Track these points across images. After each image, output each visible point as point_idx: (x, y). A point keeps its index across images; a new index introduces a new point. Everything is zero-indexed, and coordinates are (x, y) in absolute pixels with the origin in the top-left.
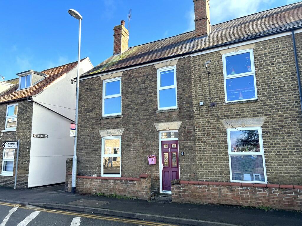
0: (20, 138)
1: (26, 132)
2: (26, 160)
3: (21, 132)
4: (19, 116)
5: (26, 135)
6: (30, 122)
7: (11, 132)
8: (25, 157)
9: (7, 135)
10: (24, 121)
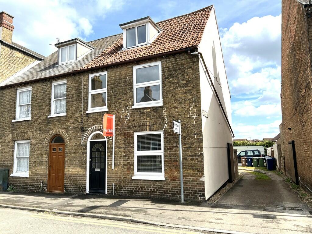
0: (174, 117)
1: (187, 107)
2: (195, 154)
3: (177, 108)
4: (166, 82)
5: (188, 111)
6: (194, 90)
7: (150, 108)
8: (190, 147)
9: (143, 113)
10: (179, 89)
